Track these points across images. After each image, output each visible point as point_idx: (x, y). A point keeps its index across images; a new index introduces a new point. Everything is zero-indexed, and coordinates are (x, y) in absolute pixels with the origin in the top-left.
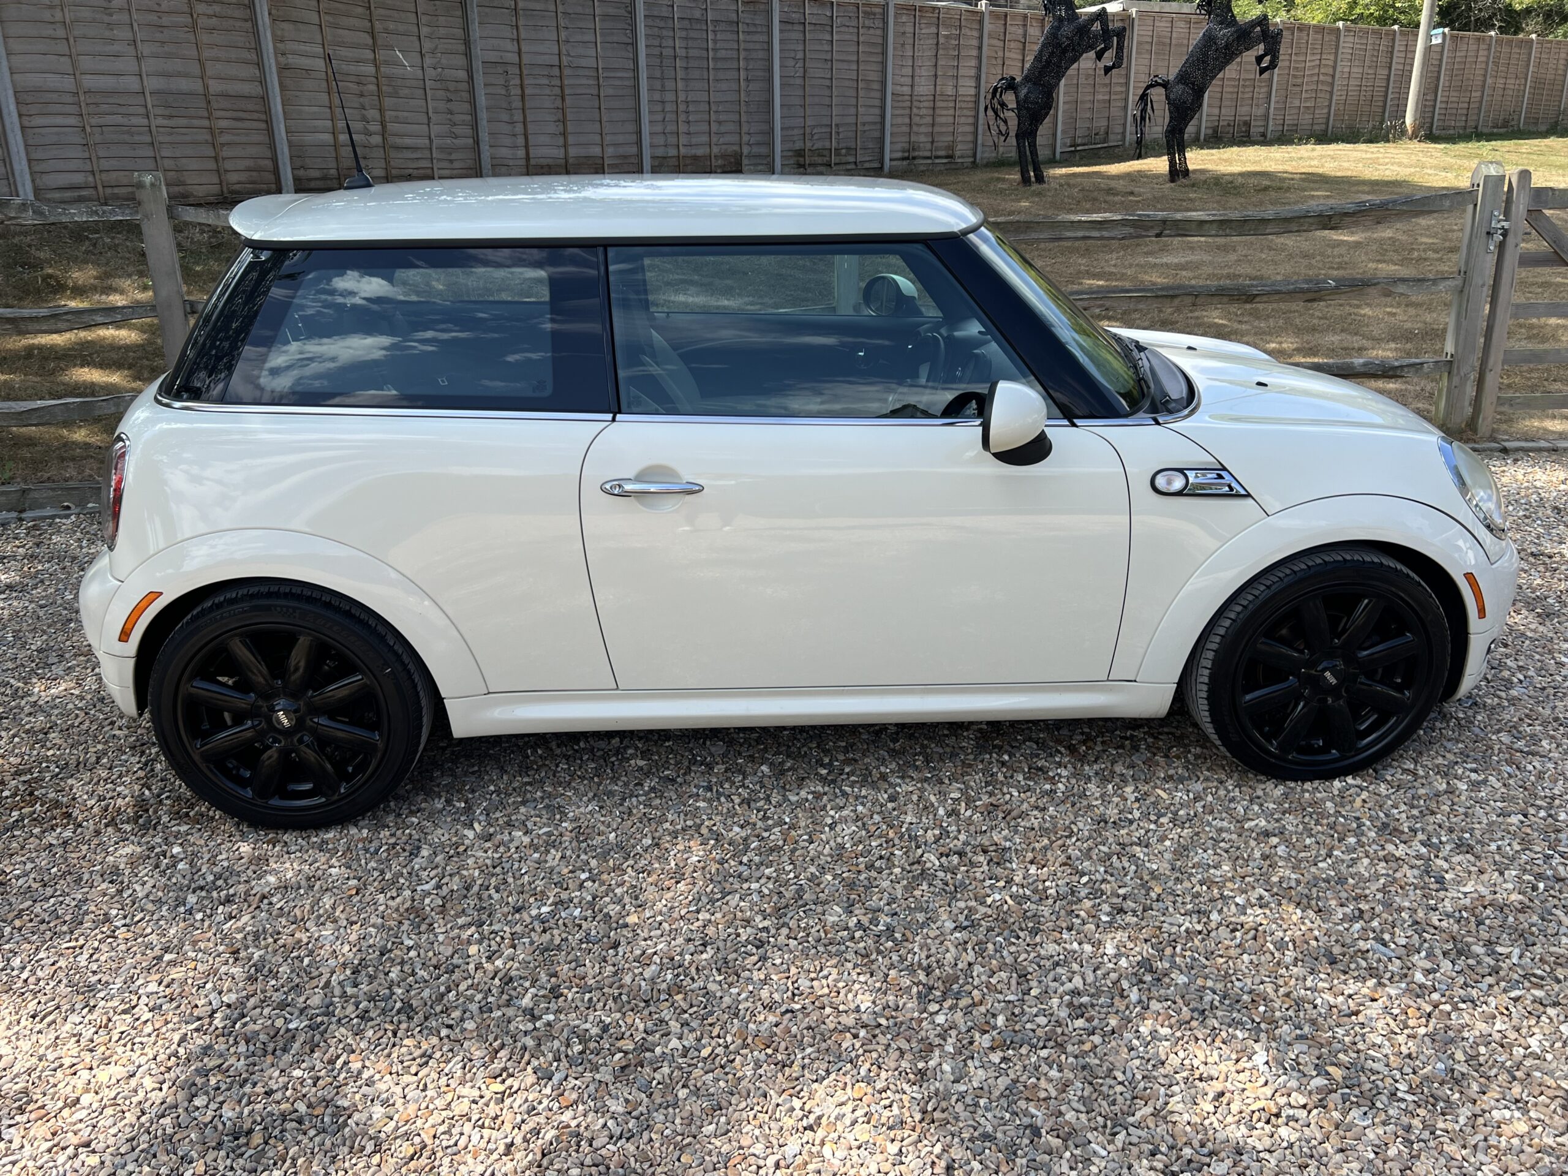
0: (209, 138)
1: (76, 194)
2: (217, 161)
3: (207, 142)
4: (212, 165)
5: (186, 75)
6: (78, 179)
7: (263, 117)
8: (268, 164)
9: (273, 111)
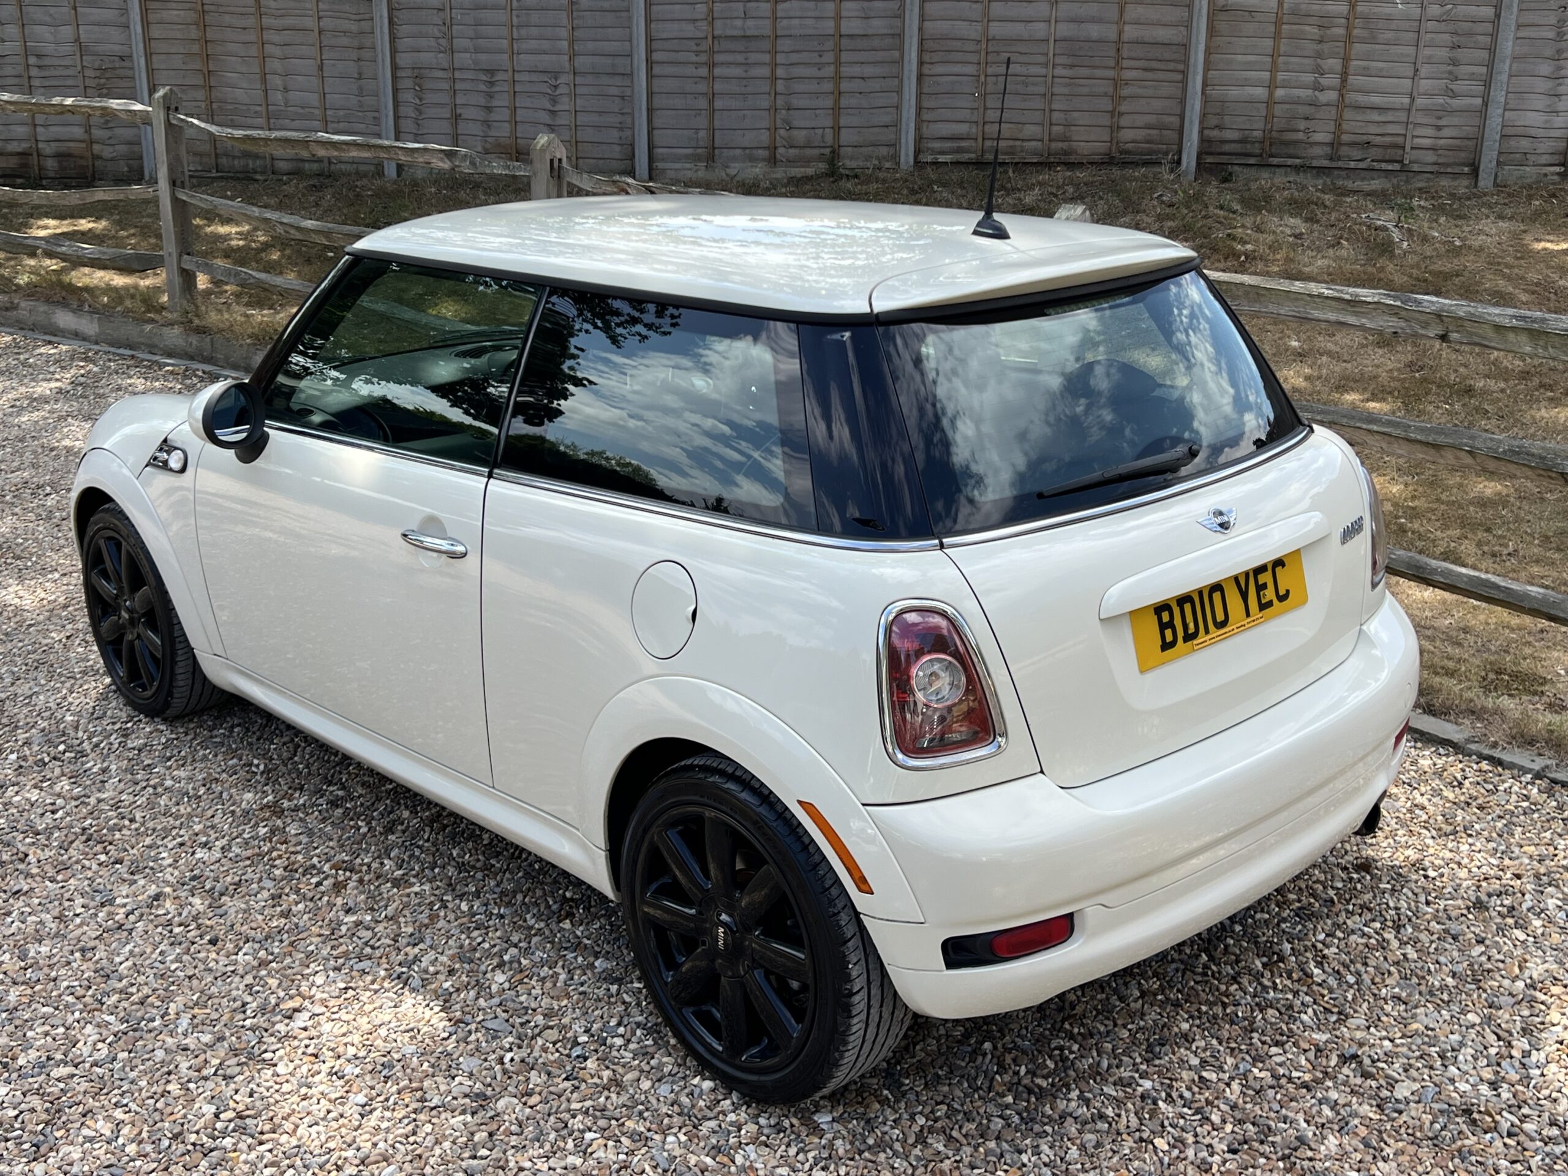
0: (1111, 90)
1: (955, 144)
2: (1112, 117)
3: (1106, 95)
4: (1106, 120)
5: (1099, 21)
6: (962, 129)
7: (1181, 67)
8: (1175, 121)
9: (1192, 61)
